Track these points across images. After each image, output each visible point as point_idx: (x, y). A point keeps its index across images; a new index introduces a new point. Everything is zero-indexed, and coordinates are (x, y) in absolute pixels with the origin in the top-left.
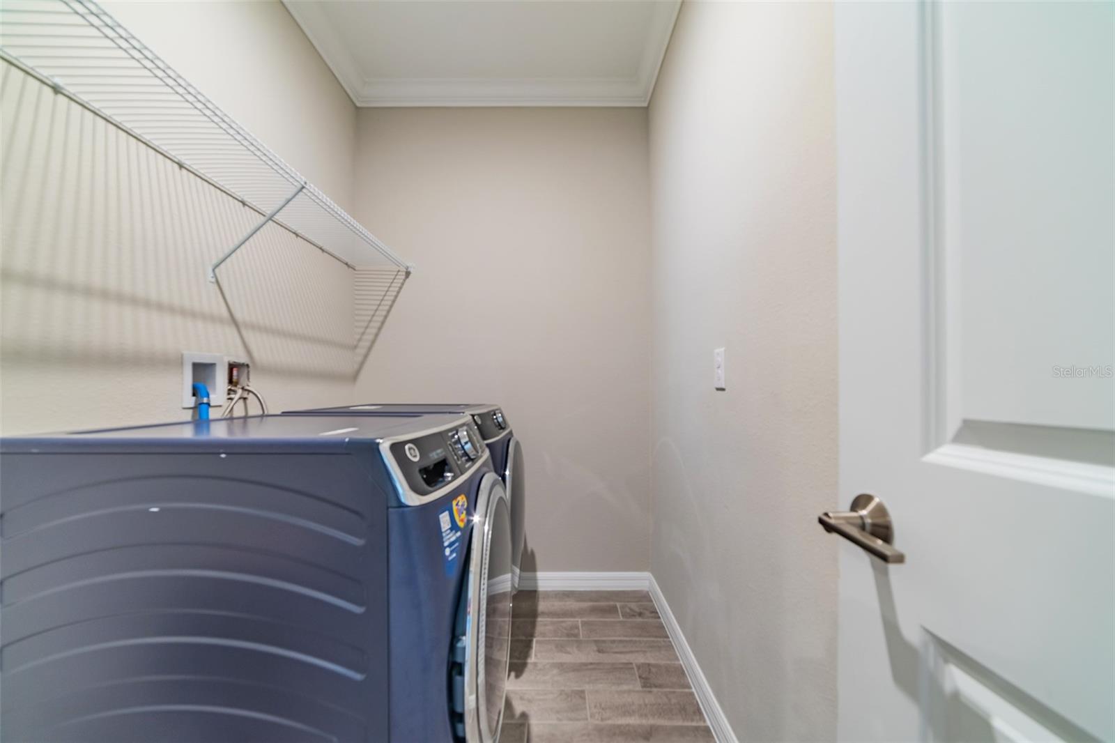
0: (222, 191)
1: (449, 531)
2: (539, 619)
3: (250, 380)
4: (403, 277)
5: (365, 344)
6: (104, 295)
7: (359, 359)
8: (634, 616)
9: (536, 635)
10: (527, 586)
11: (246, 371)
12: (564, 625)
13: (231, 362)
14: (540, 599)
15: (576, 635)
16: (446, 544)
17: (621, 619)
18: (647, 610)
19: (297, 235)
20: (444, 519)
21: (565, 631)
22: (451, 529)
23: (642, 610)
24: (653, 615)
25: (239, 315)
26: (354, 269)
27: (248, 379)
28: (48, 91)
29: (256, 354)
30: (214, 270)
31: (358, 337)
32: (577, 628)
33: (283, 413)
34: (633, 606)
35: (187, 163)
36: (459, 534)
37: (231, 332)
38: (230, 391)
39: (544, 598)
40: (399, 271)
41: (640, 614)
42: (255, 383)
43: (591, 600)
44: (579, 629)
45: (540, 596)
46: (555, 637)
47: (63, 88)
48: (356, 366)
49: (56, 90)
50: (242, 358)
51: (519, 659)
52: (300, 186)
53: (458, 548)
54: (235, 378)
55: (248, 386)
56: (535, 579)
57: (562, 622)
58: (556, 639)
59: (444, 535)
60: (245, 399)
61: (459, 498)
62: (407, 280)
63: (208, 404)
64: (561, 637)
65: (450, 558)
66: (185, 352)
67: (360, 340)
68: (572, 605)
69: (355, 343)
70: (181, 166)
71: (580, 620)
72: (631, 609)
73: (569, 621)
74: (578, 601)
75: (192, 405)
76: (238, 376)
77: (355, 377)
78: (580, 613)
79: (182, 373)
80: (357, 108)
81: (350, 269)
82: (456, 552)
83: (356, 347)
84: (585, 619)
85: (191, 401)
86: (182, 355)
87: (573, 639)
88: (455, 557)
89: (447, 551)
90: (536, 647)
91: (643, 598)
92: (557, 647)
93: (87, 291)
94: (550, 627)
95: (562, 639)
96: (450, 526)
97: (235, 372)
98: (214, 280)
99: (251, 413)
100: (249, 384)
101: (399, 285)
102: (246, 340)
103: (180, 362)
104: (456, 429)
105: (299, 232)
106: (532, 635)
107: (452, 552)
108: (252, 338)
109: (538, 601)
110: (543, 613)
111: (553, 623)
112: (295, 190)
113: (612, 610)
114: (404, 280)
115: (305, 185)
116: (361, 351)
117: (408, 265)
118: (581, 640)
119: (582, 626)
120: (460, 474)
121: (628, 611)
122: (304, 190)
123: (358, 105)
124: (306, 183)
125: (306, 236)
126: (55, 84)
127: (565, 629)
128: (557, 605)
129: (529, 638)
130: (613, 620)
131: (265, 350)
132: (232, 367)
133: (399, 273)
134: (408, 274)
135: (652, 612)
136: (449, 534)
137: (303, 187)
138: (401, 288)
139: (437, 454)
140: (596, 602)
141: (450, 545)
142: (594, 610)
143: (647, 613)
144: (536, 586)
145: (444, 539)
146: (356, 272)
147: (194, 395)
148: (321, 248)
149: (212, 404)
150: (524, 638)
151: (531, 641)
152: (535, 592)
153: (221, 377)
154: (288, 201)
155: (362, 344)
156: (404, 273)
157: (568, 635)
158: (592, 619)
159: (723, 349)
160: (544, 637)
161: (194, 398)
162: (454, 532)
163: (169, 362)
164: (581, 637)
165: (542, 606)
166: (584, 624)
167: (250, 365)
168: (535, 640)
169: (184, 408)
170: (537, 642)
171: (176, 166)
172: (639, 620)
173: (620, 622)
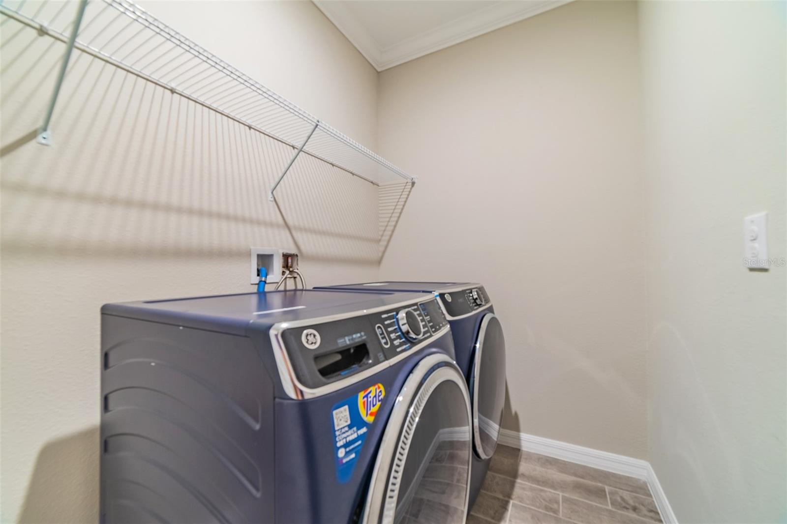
0: (278, 140)
1: (346, 429)
2: (519, 481)
3: (299, 265)
4: (410, 187)
5: (386, 238)
6: (219, 216)
7: (382, 249)
8: (625, 508)
9: (513, 497)
10: (511, 443)
11: (296, 259)
12: (542, 494)
13: (285, 253)
14: (522, 459)
15: (556, 512)
16: (339, 444)
17: (610, 507)
18: (643, 505)
19: (333, 165)
20: (341, 416)
21: (544, 503)
22: (350, 427)
23: (637, 505)
24: (652, 514)
25: (290, 222)
26: (378, 185)
27: (297, 264)
28: (168, 92)
29: (303, 248)
30: (272, 193)
31: (381, 233)
32: (557, 502)
33: (314, 288)
34: (626, 495)
35: (253, 125)
36: (364, 430)
37: (285, 233)
38: (284, 273)
39: (526, 459)
40: (407, 182)
41: (635, 509)
42: (301, 268)
43: (576, 475)
44: (559, 505)
45: (523, 457)
46: (533, 505)
47: (175, 89)
48: (380, 254)
49: (173, 91)
50: (293, 251)
51: (493, 518)
52: (315, 124)
53: (359, 448)
54: (290, 264)
55: (297, 269)
56: (519, 439)
57: (542, 490)
58: (533, 508)
59: (337, 433)
60: (295, 278)
61: (372, 389)
62: (413, 188)
63: (265, 282)
64: (539, 508)
65: (344, 461)
66: (252, 247)
67: (382, 235)
68: (555, 475)
69: (380, 237)
70: (250, 128)
71: (561, 494)
72: (622, 498)
73: (549, 492)
74: (561, 472)
75: (257, 282)
76: (292, 262)
77: (379, 262)
78: (563, 486)
79: (250, 261)
80: (378, 73)
81: (375, 186)
82: (356, 453)
83: (380, 240)
84: (567, 495)
85: (256, 279)
86: (250, 250)
87: (552, 514)
88: (353, 459)
89: (341, 453)
90: (511, 510)
91: (640, 488)
92: (533, 518)
93: (210, 215)
94: (529, 493)
95: (540, 510)
96: (349, 422)
97: (290, 260)
98: (273, 199)
99: (288, 288)
100: (298, 268)
101: (408, 193)
102: (296, 237)
103: (248, 254)
104: (397, 310)
105: (334, 162)
106: (509, 496)
107: (347, 454)
108: (301, 238)
109: (520, 461)
110: (523, 475)
111: (532, 489)
112: (313, 127)
113: (600, 493)
114: (411, 189)
115: (317, 123)
116: (383, 243)
117: (413, 177)
118: (560, 519)
119: (563, 502)
120: (383, 359)
121: (619, 499)
122: (318, 126)
123: (379, 70)
124: (318, 122)
125: (340, 165)
126: (172, 88)
127: (544, 500)
128: (538, 470)
129: (506, 499)
130: (599, 505)
131: (308, 244)
132: (286, 257)
133: (407, 184)
134: (413, 184)
135: (651, 511)
136: (347, 431)
137: (317, 125)
138: (408, 195)
139: (353, 339)
140: (582, 477)
141: (346, 446)
142: (577, 487)
143: (644, 511)
144: (520, 446)
145: (337, 439)
146: (380, 188)
147: (258, 275)
148: (351, 173)
149: (267, 282)
150: (501, 497)
151: (507, 502)
152: (518, 450)
153: (277, 264)
154: (309, 137)
155: (384, 238)
156: (411, 184)
157: (547, 508)
158: (575, 497)
159: (762, 214)
160: (520, 502)
161: (258, 277)
162: (355, 429)
163: (242, 255)
164: (561, 515)
165: (524, 467)
166: (565, 500)
167: (298, 255)
168: (511, 502)
169: (252, 284)
170: (514, 505)
171: (247, 128)
172: (633, 515)
173: (607, 510)
